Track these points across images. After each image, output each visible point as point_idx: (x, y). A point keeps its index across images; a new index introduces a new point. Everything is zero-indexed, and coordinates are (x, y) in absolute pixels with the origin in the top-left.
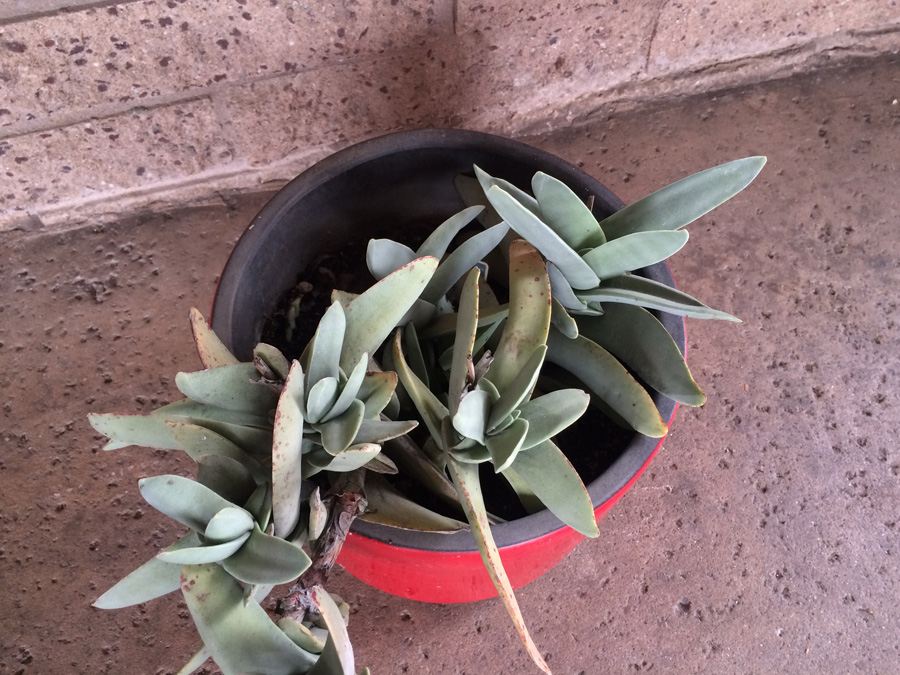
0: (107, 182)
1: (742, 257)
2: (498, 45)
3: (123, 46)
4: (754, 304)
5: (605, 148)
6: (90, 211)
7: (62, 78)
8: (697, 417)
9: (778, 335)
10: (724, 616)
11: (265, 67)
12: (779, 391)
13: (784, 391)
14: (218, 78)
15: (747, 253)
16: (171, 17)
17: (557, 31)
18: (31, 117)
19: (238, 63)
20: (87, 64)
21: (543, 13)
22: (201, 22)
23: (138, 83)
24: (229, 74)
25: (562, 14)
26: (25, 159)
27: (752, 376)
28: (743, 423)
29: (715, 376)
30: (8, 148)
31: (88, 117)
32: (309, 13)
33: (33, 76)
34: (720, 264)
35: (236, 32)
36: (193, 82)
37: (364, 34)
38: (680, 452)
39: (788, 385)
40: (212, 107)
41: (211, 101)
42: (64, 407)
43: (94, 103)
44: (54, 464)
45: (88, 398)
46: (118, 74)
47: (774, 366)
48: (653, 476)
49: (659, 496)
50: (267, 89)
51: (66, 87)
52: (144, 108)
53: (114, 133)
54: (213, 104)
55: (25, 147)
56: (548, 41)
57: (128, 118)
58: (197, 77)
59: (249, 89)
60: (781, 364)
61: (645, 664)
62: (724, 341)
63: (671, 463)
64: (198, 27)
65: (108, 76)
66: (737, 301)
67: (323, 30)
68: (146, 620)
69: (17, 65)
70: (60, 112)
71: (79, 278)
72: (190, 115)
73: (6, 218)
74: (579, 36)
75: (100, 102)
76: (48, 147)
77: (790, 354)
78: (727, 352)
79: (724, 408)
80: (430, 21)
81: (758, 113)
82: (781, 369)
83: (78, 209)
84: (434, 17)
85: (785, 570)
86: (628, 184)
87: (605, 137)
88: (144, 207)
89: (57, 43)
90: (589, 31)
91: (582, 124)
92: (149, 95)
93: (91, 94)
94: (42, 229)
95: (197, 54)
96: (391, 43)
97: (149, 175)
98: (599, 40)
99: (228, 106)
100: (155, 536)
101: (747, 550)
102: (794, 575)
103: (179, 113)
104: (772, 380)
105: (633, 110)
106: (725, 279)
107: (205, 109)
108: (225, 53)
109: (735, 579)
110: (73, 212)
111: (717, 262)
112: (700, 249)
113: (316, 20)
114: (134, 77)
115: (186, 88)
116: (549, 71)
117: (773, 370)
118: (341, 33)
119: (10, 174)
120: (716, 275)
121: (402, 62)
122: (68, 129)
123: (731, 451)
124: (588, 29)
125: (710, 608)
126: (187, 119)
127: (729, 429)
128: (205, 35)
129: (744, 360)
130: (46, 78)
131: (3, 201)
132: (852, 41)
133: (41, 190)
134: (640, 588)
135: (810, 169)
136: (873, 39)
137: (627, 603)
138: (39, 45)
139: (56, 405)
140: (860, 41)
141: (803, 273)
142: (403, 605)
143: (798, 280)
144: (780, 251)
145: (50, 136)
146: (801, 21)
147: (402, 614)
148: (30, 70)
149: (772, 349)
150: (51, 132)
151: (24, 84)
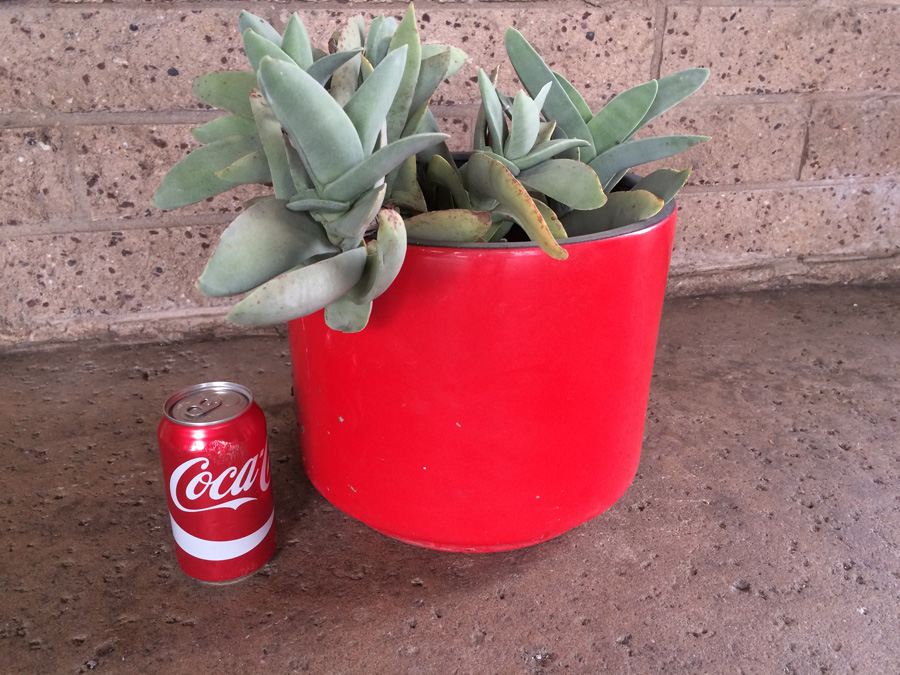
0: (186, 295)
1: (745, 372)
4: (763, 397)
6: (162, 326)
8: (725, 458)
9: (792, 414)
10: (793, 595)
12: (805, 445)
13: (810, 445)
15: (748, 371)
23: (237, 196)
26: (130, 253)
27: (774, 435)
28: (774, 463)
29: (737, 435)
30: (120, 240)
31: (191, 221)
34: (725, 375)
38: (713, 479)
39: (813, 442)
42: (92, 435)
43: (200, 210)
44: (66, 469)
45: (117, 431)
47: (795, 431)
48: (688, 494)
49: (696, 506)
53: (207, 242)
55: (134, 241)
57: (221, 228)
61: (705, 632)
62: (741, 415)
63: (704, 485)
66: (746, 394)
68: (121, 578)
69: (155, 157)
70: (172, 213)
71: (137, 367)
73: (90, 326)
75: (204, 210)
76: (152, 243)
77: (809, 424)
78: (745, 422)
79: (752, 454)
81: (738, 306)
82: (802, 433)
83: (154, 323)
85: (853, 563)
88: (208, 329)
89: (189, 146)
94: (116, 339)
100: (152, 519)
101: (804, 546)
102: (865, 567)
104: (796, 439)
106: (731, 383)
109: (797, 567)
110: (149, 324)
111: (721, 374)
112: (704, 368)
117: (795, 433)
119: (112, 271)
120: (722, 381)
122: (172, 229)
123: (767, 480)
125: (774, 590)
127: (760, 466)
129: (763, 426)
131: (94, 301)
132: (805, 269)
133: (129, 297)
134: (688, 571)
135: (792, 333)
136: (822, 267)
137: (675, 582)
138: (176, 146)
139: (84, 434)
140: (811, 268)
141: (804, 382)
142: (415, 574)
143: (802, 386)
144: (779, 371)
145: (157, 233)
146: (755, 238)
147: (413, 582)
148: (163, 165)
149: (790, 421)
150: (159, 230)
151: (153, 180)
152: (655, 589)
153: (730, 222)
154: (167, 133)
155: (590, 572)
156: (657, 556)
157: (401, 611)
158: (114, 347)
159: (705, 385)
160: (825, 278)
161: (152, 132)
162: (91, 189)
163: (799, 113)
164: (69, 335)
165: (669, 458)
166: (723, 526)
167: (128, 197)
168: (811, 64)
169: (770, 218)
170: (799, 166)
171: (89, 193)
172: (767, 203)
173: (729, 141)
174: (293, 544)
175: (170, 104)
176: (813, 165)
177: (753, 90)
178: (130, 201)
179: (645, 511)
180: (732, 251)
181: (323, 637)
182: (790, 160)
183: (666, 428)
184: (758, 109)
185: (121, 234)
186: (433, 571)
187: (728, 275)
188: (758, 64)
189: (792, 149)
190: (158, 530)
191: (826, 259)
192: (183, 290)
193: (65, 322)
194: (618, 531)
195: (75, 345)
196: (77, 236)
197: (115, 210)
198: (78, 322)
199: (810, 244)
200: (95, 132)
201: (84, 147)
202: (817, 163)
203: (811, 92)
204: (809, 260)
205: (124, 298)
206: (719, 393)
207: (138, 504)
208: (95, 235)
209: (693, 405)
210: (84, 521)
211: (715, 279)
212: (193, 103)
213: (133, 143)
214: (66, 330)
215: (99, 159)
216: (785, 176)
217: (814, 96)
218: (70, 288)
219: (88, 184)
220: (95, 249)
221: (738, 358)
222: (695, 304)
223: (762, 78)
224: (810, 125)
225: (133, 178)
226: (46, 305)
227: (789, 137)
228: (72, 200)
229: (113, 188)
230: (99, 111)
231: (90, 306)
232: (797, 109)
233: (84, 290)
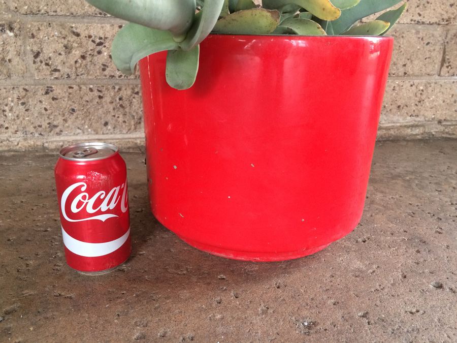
0: (88, 127)
4: (429, 187)
7: (88, 59)
8: (412, 217)
9: (449, 196)
15: (418, 175)
18: (68, 76)
20: (102, 54)
26: (56, 99)
27: (440, 206)
28: (443, 220)
29: (417, 205)
30: (52, 91)
31: (93, 83)
33: (77, 52)
34: (404, 177)
38: (407, 227)
42: (25, 195)
43: (98, 76)
45: (40, 194)
47: (452, 204)
48: (392, 234)
49: (399, 241)
51: (89, 64)
52: (118, 84)
53: (101, 95)
55: (60, 91)
57: (110, 87)
61: (418, 311)
62: (418, 196)
63: (402, 230)
65: (107, 63)
66: (419, 186)
69: (73, 42)
70: (82, 77)
72: (137, 93)
73: (32, 143)
75: (100, 76)
76: (70, 94)
78: (421, 199)
79: (429, 215)
81: (406, 147)
83: (69, 142)
89: (93, 37)
92: (122, 77)
93: (98, 71)
94: (47, 151)
97: (109, 127)
103: (133, 90)
106: (409, 181)
110: (66, 143)
112: (391, 173)
119: (46, 109)
122: (82, 86)
123: (441, 228)
126: (135, 96)
127: (435, 221)
129: (432, 201)
130: (82, 55)
131: (35, 127)
132: (442, 128)
133: (56, 126)
134: (400, 276)
135: (440, 159)
136: (452, 127)
137: (392, 282)
138: (86, 37)
139: (20, 195)
140: (446, 128)
141: (452, 181)
142: (220, 273)
143: (451, 183)
144: (436, 175)
145: (72, 88)
146: (414, 109)
147: (219, 277)
148: (78, 47)
149: (448, 200)
150: (74, 86)
151: (72, 56)
152: (380, 285)
153: (401, 99)
154: (81, 28)
155: (335, 274)
156: (378, 267)
157: (210, 293)
158: (46, 155)
159: (394, 181)
160: (453, 134)
161: (72, 27)
162: (36, 60)
163: (440, 36)
164: (20, 147)
165: (377, 216)
166: (418, 252)
167: (57, 66)
168: (448, 7)
169: (424, 97)
170: (440, 67)
171: (34, 62)
172: (421, 88)
173: (402, 49)
174: (142, 254)
175: (83, 11)
176: (447, 67)
177: (415, 21)
178: (58, 68)
179: (366, 242)
180: (402, 115)
181: (159, 307)
182: (435, 63)
183: (373, 201)
184: (418, 32)
185: (52, 88)
186: (233, 271)
187: (399, 129)
188: (418, 6)
189: (436, 57)
190: (57, 245)
191: (454, 123)
192: (87, 123)
193: (18, 140)
194: (351, 253)
195: (23, 153)
196: (27, 87)
197: (49, 73)
198: (25, 140)
199: (446, 114)
200: (40, 26)
201: (32, 34)
202: (450, 65)
203: (447, 24)
204: (444, 123)
205: (52, 127)
206: (402, 185)
207: (46, 231)
208: (37, 87)
209: (387, 191)
210: (11, 239)
211: (392, 132)
212: (96, 12)
213: (61, 33)
214: (18, 144)
215: (41, 42)
216: (432, 72)
217: (448, 27)
218: (21, 119)
219: (34, 56)
220: (37, 96)
221: (411, 169)
222: (381, 144)
223: (420, 15)
224: (446, 44)
225: (60, 54)
226: (7, 128)
227: (434, 50)
228: (25, 67)
229: (48, 59)
230: (42, 14)
231: (32, 130)
232: (439, 34)
233: (29, 121)
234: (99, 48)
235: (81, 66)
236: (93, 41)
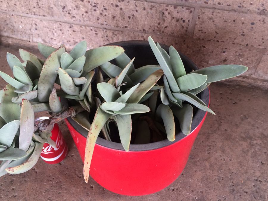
1: (263, 142)
2: (206, 46)
3: (105, 9)
4: (259, 158)
5: (231, 92)
7: (90, 13)
8: (219, 181)
9: (263, 171)
11: (138, 28)
12: (254, 189)
13: (256, 190)
14: (126, 27)
16: (119, 5)
17: (226, 49)
18: (80, 21)
19: (132, 24)
20: (96, 11)
21: (222, 41)
22: (125, 9)
23: (106, 21)
24: (128, 27)
25: (228, 43)
26: (75, 31)
27: (246, 179)
28: (235, 192)
29: (233, 172)
30: (73, 27)
31: (92, 26)
32: (152, 15)
33: (83, 9)
34: (253, 140)
35: (133, 15)
36: (119, 26)
37: (166, 27)
38: (207, 189)
39: (259, 188)
40: (122, 35)
41: (122, 33)
46: (102, 16)
48: (193, 191)
49: (191, 198)
50: (137, 35)
51: (90, 16)
52: (106, 29)
53: (97, 33)
54: (123, 34)
55: (76, 28)
56: (223, 51)
57: (101, 30)
58: (121, 25)
59: (132, 33)
60: (260, 181)
62: (242, 164)
63: (201, 190)
64: (125, 11)
65: (100, 17)
66: (254, 154)
67: (155, 21)
69: (80, 5)
70: (87, 22)
72: (116, 35)
74: (233, 54)
75: (96, 23)
76: (81, 30)
77: (265, 179)
79: (231, 184)
80: (186, 31)
82: (259, 182)
84: (188, 30)
86: (234, 105)
87: (233, 90)
89: (91, 2)
90: (237, 53)
91: (228, 83)
92: (108, 26)
93: (95, 20)
95: (122, 18)
96: (173, 33)
98: (240, 58)
99: (126, 36)
103: (113, 33)
104: (253, 184)
105: (247, 86)
106: (253, 145)
107: (120, 35)
108: (129, 20)
111: (253, 139)
112: (249, 133)
113: (153, 17)
114: (106, 19)
115: (117, 27)
116: (221, 62)
117: (256, 181)
118: (159, 24)
119: (71, 35)
120: (250, 143)
121: (175, 41)
122: (87, 27)
123: (225, 199)
124: (236, 52)
126: (115, 36)
127: (228, 191)
128: (126, 14)
129: (246, 173)
130: (86, 11)
131: (67, 41)
138: (87, 2)
148: (83, 7)
149: (259, 175)
150: (83, 26)
151: (81, 11)
157: (82, 194)
159: (242, 142)
167: (74, 14)
171: (63, 11)
178: (75, 16)
185: (72, 25)
194: (159, 196)
196: (61, 23)
197: (70, 18)
206: (243, 149)
208: (66, 24)
209: (228, 151)
218: (61, 36)
219: (62, 8)
220: (66, 28)
225: (75, 9)
226: (55, 40)
228: (59, 12)
229: (70, 11)
233: (65, 38)
234: (94, 8)
235: (85, 17)
236: (91, 5)
